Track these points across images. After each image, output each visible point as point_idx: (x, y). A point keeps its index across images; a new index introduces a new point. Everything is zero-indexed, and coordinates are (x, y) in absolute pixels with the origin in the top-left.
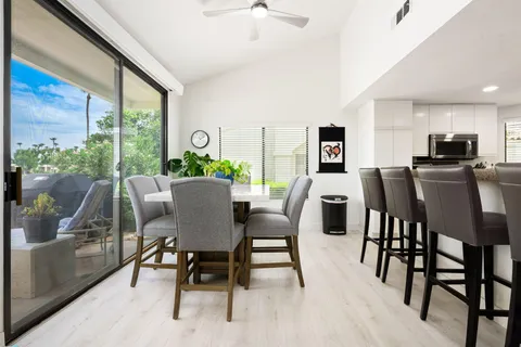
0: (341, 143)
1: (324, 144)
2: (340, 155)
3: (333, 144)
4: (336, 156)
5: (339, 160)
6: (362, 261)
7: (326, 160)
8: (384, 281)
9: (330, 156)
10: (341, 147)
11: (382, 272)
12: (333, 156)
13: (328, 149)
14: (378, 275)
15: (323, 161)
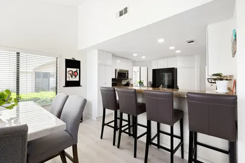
0: (78, 70)
1: (68, 69)
2: (78, 77)
3: (74, 70)
4: (76, 77)
5: (77, 79)
6: (101, 138)
7: (70, 79)
8: (118, 147)
9: (72, 77)
10: (78, 72)
11: (117, 143)
12: (74, 77)
13: (71, 72)
14: (114, 144)
15: (68, 80)
